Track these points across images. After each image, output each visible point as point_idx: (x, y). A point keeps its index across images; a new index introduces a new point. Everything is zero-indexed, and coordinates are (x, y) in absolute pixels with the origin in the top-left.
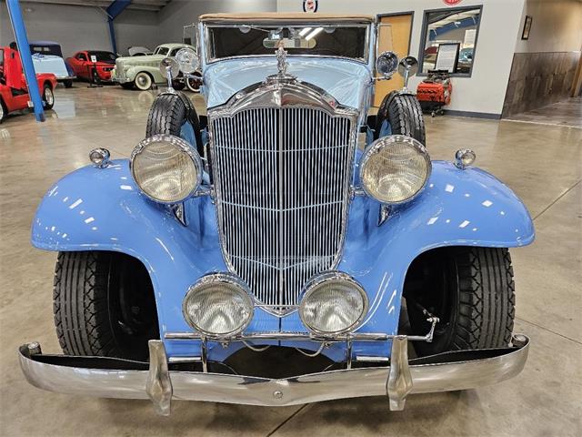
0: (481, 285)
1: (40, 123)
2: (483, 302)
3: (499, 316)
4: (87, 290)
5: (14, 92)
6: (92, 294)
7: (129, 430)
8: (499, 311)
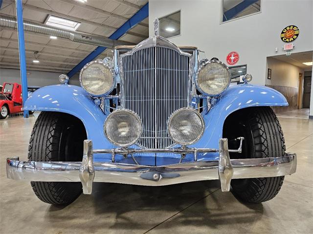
0: (264, 132)
1: (26, 118)
2: (267, 141)
3: (277, 148)
4: (49, 137)
5: (15, 104)
6: (51, 140)
7: (61, 230)
8: (277, 145)
